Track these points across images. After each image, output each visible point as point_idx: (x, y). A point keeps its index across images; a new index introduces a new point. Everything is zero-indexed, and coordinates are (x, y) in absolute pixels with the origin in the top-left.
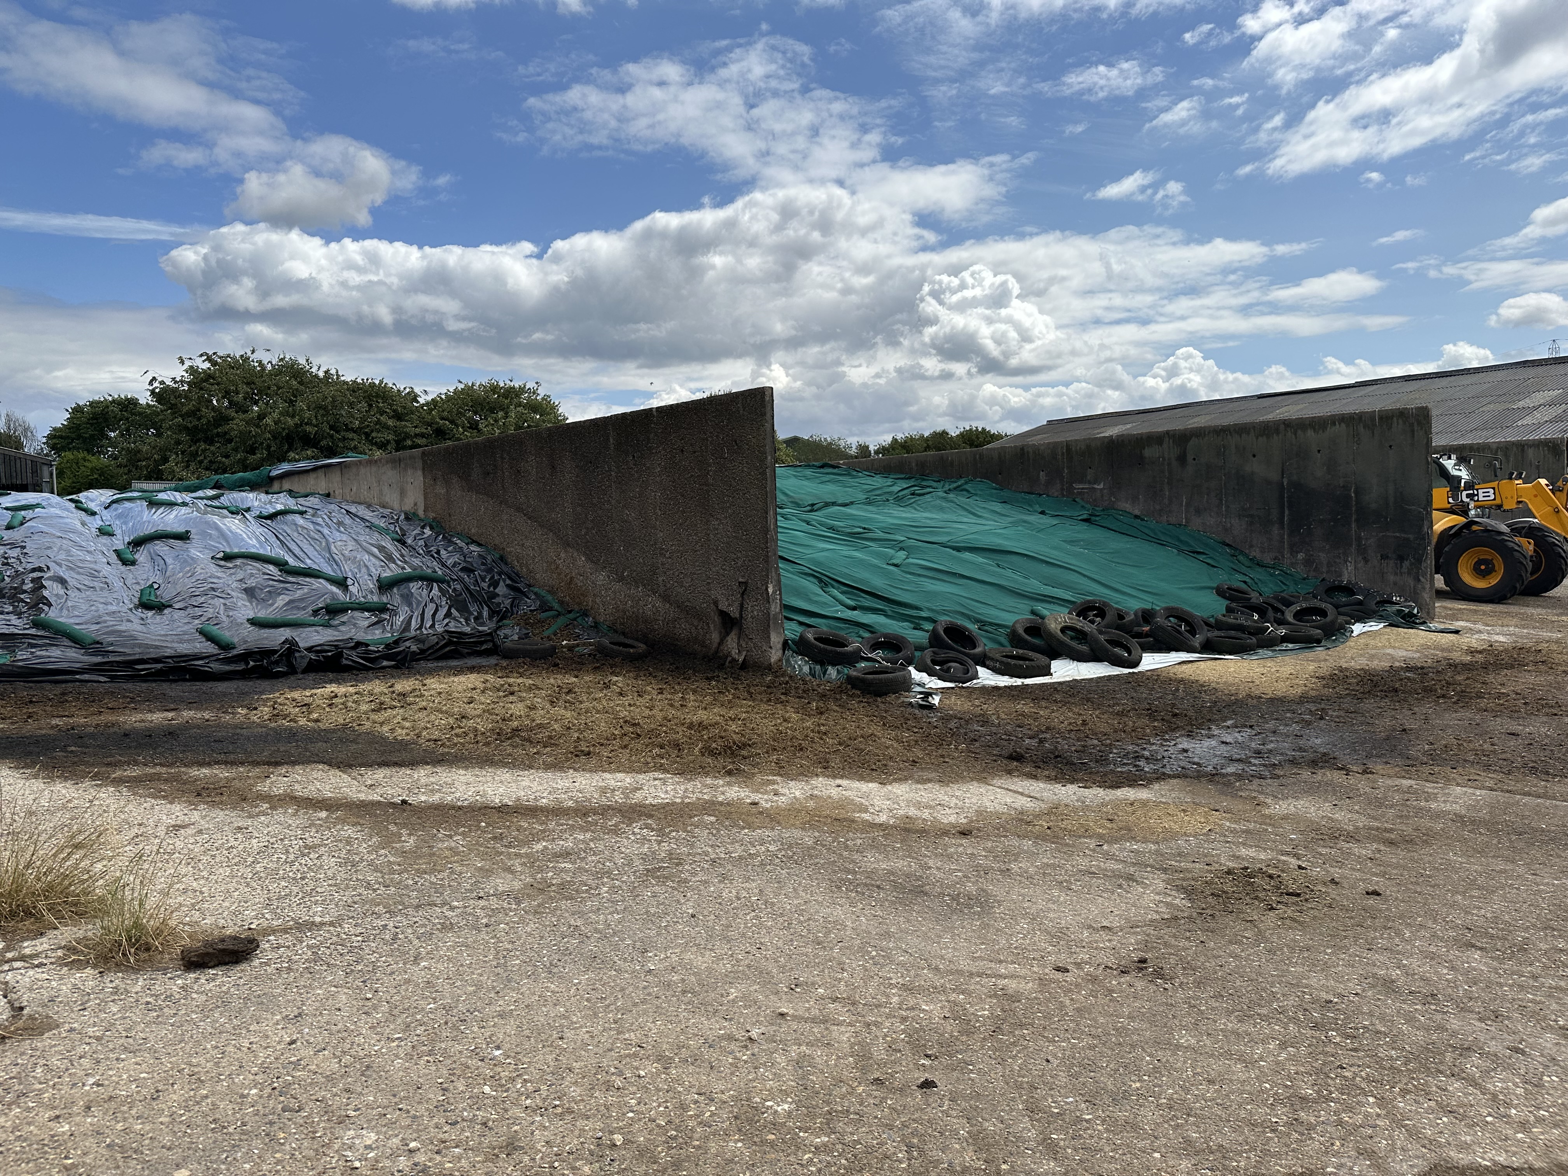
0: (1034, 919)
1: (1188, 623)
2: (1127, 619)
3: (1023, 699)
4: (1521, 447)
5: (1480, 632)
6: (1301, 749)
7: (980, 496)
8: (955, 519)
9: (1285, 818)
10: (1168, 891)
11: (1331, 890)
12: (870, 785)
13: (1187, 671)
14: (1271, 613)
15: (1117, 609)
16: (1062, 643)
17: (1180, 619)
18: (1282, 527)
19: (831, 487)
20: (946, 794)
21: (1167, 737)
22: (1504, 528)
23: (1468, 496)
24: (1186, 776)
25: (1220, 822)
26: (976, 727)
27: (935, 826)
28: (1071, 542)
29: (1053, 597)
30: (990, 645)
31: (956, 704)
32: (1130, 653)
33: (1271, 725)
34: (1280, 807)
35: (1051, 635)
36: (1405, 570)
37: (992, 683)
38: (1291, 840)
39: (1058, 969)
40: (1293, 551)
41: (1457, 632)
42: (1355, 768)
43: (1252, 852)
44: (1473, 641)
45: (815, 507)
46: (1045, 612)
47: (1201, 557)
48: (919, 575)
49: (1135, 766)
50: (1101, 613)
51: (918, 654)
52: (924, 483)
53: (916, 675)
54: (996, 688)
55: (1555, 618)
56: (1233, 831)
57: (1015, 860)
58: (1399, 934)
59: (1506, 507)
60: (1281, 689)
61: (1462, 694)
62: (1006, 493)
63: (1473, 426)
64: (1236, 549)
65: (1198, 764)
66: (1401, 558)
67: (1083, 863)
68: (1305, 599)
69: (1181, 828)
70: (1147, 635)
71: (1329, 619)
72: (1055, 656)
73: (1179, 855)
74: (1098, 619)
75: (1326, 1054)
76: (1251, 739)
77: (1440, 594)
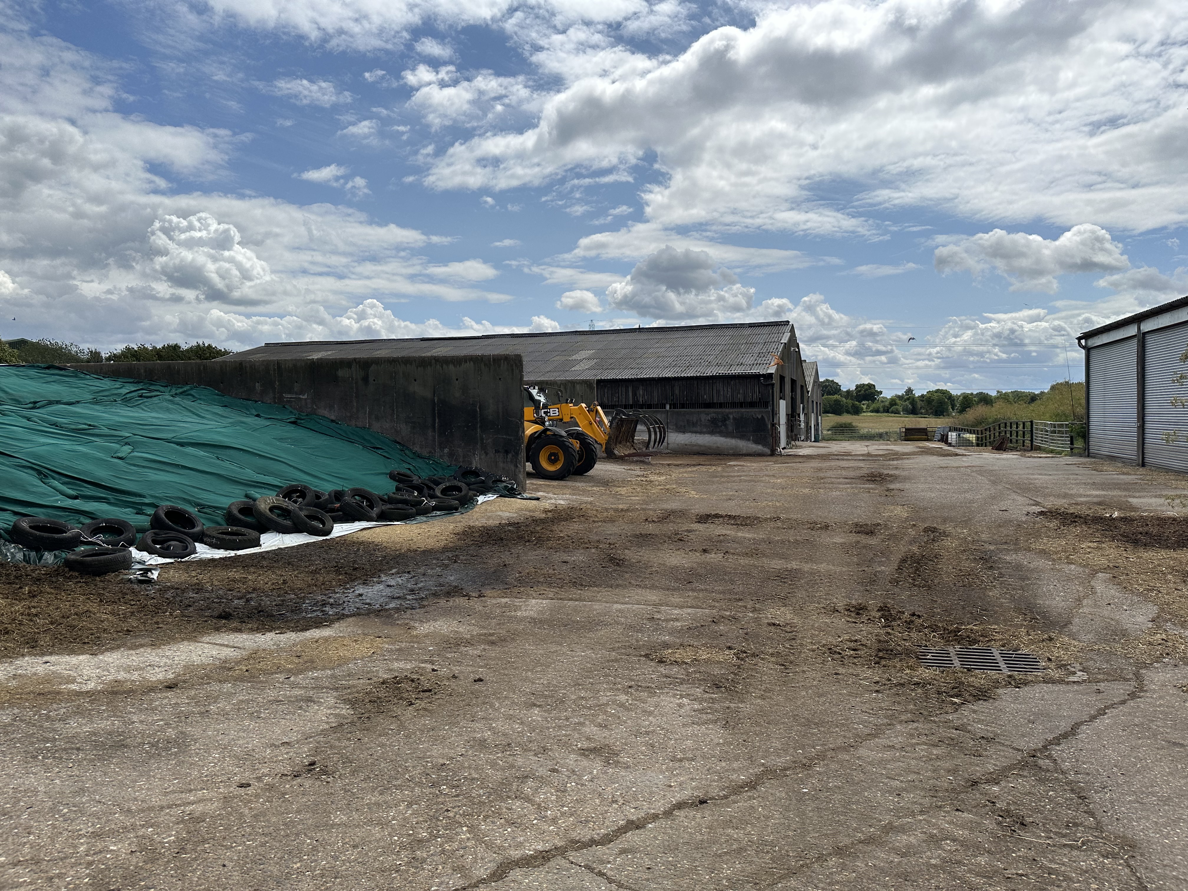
0: (226, 748)
1: (368, 500)
2: (323, 498)
3: (235, 567)
4: (573, 383)
5: (551, 499)
6: (441, 585)
7: (204, 400)
8: (180, 418)
9: (426, 636)
10: (337, 705)
11: (453, 683)
12: (81, 657)
13: (366, 536)
14: (426, 491)
15: (315, 491)
16: (270, 520)
17: (363, 497)
18: (434, 431)
19: (55, 387)
20: (157, 655)
21: (348, 586)
22: (564, 434)
23: (545, 413)
24: (359, 615)
25: (381, 646)
26: (191, 595)
27: (143, 686)
28: (281, 439)
29: (264, 484)
30: (208, 525)
31: (174, 577)
32: (324, 524)
33: (421, 570)
34: (423, 628)
35: (261, 514)
36: (509, 460)
37: (209, 556)
38: (430, 651)
39: (241, 786)
40: (442, 448)
41: (538, 499)
42: (474, 595)
43: (402, 665)
44: (546, 504)
45: (38, 405)
46: (258, 496)
47: (379, 452)
48: (144, 467)
49: (322, 611)
50: (303, 495)
51: (139, 536)
52: (152, 388)
53: (135, 553)
54: (213, 560)
55: (590, 489)
56: (390, 651)
57: (215, 702)
58: (492, 706)
59: (565, 420)
60: (431, 543)
61: (539, 540)
62: (226, 399)
63: (548, 369)
64: (403, 446)
65: (369, 604)
66: (507, 452)
67: (272, 694)
68: (449, 480)
69: (352, 654)
70: (338, 510)
71: (463, 493)
72: (264, 530)
73: (349, 675)
74: (300, 500)
75: (437, 803)
76: (408, 581)
77: (529, 475)
